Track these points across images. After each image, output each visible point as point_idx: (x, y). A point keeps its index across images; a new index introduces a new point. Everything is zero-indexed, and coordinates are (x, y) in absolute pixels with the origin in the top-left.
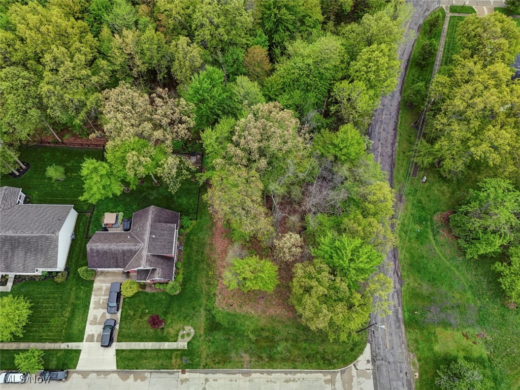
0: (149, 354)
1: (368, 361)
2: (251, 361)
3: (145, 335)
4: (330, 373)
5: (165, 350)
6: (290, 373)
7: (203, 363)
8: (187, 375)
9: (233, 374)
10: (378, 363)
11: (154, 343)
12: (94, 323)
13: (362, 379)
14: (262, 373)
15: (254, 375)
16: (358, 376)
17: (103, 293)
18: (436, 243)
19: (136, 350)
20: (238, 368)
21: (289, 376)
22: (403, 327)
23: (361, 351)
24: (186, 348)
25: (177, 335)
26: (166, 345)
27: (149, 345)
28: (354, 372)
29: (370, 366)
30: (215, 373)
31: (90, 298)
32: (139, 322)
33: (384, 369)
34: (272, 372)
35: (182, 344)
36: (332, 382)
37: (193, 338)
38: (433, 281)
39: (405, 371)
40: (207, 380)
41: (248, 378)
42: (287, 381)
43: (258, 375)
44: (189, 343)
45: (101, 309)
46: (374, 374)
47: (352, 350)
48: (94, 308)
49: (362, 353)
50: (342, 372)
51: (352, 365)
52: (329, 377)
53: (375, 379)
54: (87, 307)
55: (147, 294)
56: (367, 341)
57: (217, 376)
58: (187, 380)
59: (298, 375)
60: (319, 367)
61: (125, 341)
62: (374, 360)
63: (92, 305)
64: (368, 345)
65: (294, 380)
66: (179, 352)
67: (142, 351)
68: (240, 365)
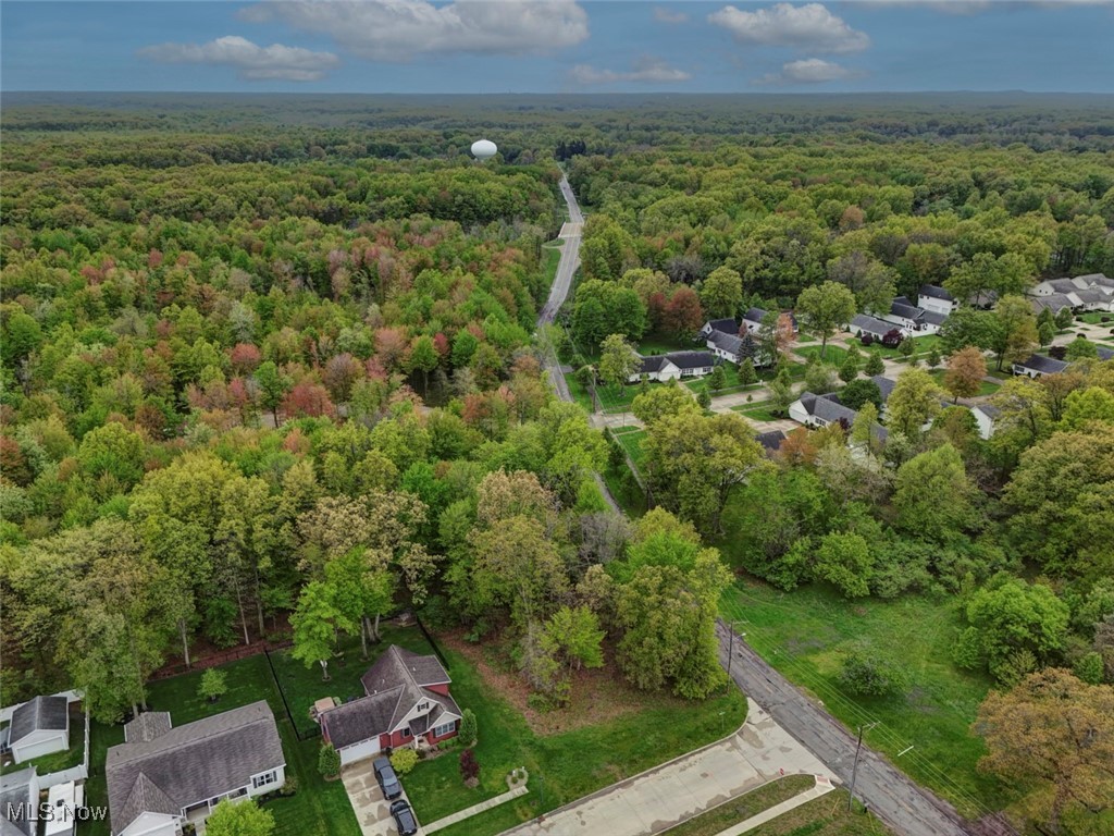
0: (479, 820)
1: (761, 712)
2: (623, 771)
3: (458, 802)
4: (726, 741)
5: (499, 806)
6: (680, 760)
7: (562, 798)
8: (548, 821)
9: (610, 792)
10: (771, 709)
11: (479, 805)
12: (371, 820)
13: (765, 731)
14: (646, 775)
15: (636, 782)
16: (760, 729)
17: (364, 786)
18: (748, 594)
19: (457, 823)
20: (612, 783)
21: (681, 764)
22: (772, 670)
23: (746, 706)
24: (527, 791)
25: (506, 784)
26: (497, 800)
27: (473, 810)
28: (753, 728)
29: (765, 715)
30: (586, 801)
31: (348, 799)
32: (440, 794)
33: (782, 712)
34: (658, 770)
35: (520, 790)
36: (735, 746)
37: (530, 777)
38: (770, 623)
39: (806, 704)
40: (579, 813)
41: (632, 788)
42: (682, 770)
43: (642, 779)
44: (527, 786)
45: (372, 804)
46: (775, 719)
47: (734, 710)
48: (361, 806)
49: (748, 709)
50: (741, 734)
51: (745, 723)
52: (728, 745)
53: (780, 723)
54: (348, 810)
55: (431, 761)
56: (745, 697)
57: (590, 803)
58: (551, 825)
59: (692, 759)
60: (709, 741)
61: (435, 820)
62: (765, 708)
63: (355, 805)
64: (749, 699)
65: (691, 765)
66: (521, 800)
67: (466, 820)
68: (611, 780)
